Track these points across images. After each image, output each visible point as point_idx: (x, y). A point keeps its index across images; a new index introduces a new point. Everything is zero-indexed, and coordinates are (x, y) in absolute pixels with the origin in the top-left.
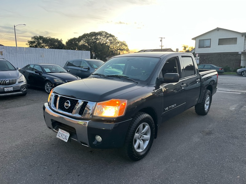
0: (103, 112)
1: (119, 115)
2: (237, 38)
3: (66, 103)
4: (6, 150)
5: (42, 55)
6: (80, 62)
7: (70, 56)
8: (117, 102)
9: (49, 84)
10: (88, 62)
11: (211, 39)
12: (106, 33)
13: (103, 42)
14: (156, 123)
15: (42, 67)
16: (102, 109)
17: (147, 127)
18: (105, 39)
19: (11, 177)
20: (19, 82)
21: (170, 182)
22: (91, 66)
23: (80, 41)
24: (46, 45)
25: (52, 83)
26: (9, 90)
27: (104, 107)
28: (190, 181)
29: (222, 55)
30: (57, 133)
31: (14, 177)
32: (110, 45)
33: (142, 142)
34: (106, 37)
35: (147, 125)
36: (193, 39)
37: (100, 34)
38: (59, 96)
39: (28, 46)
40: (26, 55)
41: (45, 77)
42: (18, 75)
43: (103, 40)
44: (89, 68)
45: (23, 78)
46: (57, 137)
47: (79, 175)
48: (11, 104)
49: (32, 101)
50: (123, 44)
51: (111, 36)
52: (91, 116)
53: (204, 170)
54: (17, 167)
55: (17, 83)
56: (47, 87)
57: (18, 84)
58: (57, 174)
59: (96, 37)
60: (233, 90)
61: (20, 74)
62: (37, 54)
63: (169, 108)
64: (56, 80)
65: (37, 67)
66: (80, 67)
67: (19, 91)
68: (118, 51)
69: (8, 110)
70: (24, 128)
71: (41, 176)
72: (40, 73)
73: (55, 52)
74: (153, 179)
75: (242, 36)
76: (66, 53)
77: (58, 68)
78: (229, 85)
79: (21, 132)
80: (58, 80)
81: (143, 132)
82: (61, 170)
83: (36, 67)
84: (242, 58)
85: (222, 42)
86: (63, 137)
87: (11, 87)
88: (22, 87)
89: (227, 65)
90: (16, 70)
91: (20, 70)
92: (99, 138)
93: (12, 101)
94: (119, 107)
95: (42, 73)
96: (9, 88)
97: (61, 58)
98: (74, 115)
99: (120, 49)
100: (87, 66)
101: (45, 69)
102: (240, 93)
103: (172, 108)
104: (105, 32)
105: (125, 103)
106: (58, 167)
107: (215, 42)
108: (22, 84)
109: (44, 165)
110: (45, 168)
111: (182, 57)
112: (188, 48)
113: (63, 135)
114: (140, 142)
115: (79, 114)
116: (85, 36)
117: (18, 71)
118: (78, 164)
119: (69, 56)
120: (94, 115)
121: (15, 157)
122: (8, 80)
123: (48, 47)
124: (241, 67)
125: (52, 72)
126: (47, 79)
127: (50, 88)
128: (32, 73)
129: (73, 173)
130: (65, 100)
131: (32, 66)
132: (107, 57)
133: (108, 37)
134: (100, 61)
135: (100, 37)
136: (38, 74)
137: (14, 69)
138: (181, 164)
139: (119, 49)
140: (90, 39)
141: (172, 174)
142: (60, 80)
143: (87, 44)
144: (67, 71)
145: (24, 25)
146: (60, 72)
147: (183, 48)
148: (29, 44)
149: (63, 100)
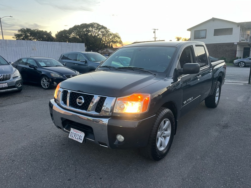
0: (125, 108)
1: (143, 111)
2: (232, 28)
3: (79, 99)
4: (11, 153)
5: (34, 48)
6: (76, 55)
7: (64, 48)
8: (139, 97)
9: (45, 79)
10: (85, 55)
11: (206, 30)
12: (98, 25)
13: (95, 34)
14: (176, 118)
15: (36, 61)
16: (123, 105)
17: (168, 122)
18: (97, 31)
19: (25, 185)
20: (14, 78)
21: (201, 181)
22: (89, 59)
23: (71, 33)
24: (34, 38)
25: (49, 78)
26: (3, 86)
27: (125, 102)
28: (223, 178)
29: (218, 46)
30: (69, 133)
31: (28, 184)
32: (102, 38)
33: (163, 140)
34: (97, 29)
35: (168, 121)
36: (188, 30)
37: (92, 25)
38: (69, 91)
39: (15, 39)
40: (17, 48)
41: (41, 72)
42: (12, 70)
43: (94, 32)
44: (86, 61)
45: (17, 73)
46: (69, 137)
47: (101, 178)
48: (7, 101)
49: (29, 98)
50: (116, 36)
51: (103, 27)
52: (111, 113)
53: (233, 166)
54: (29, 172)
55: (11, 78)
56: (43, 82)
57: (13, 80)
58: (76, 177)
59: (88, 29)
60: (235, 81)
61: (14, 69)
62: (28, 47)
63: (187, 101)
64: (54, 75)
65: (30, 60)
66: (76, 60)
67: (14, 87)
68: (111, 43)
69: (4, 108)
70: (28, 127)
71: (59, 181)
72: (34, 68)
73: (48, 45)
74: (182, 179)
75: (238, 26)
76: (59, 46)
77: (53, 62)
78: (228, 77)
79: (25, 132)
80: (56, 75)
81: (164, 128)
82: (79, 173)
83: (30, 62)
84: (238, 48)
85: (217, 32)
86: (77, 138)
87: (6, 83)
88: (17, 82)
89: (223, 56)
90: (9, 64)
91: (13, 65)
92: (121, 138)
93: (7, 98)
94: (143, 102)
95: (37, 67)
96: (3, 84)
97: (54, 51)
98: (90, 113)
99: (113, 42)
100: (84, 59)
101: (40, 63)
102: (242, 84)
103: (189, 102)
104: (96, 23)
105: (148, 97)
106: (76, 170)
107: (211, 33)
108: (17, 80)
109: (60, 169)
110: (61, 172)
111: (196, 46)
112: (182, 39)
113: (77, 135)
114: (162, 140)
115: (95, 111)
116: (76, 28)
117: (11, 66)
118: (97, 165)
119: (62, 48)
120: (114, 111)
121: (24, 161)
122: (2, 75)
123: (36, 40)
124: (237, 58)
125: (47, 66)
126: (43, 73)
127: (47, 83)
128: (26, 68)
129: (94, 175)
130: (76, 96)
131: (25, 61)
132: (100, 49)
133: (100, 29)
134: (97, 53)
135: (91, 29)
136: (33, 68)
137: (7, 63)
138: (207, 160)
139: (111, 42)
140: (81, 31)
141: (201, 173)
142: (57, 75)
143: (78, 37)
144: (64, 65)
145: (10, 17)
146: (57, 66)
147: (177, 39)
148: (16, 38)
149: (74, 96)
